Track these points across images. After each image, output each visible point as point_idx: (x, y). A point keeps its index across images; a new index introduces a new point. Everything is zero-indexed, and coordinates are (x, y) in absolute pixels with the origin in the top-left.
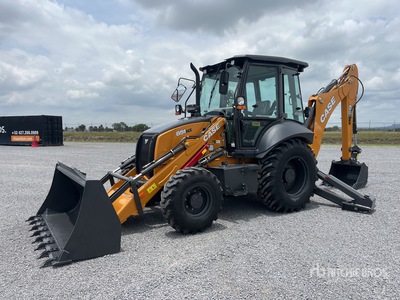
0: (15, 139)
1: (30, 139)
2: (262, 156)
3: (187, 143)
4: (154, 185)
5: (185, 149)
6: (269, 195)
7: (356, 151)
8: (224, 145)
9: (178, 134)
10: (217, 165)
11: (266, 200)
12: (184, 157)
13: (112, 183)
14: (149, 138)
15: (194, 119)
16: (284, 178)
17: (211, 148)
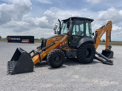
0: (23, 41)
1: (27, 42)
2: (78, 47)
3: (55, 42)
4: (45, 54)
5: (55, 44)
6: (80, 59)
7: (110, 47)
8: (67, 43)
9: (53, 39)
10: (65, 49)
11: (79, 60)
12: (54, 46)
13: (34, 53)
14: (45, 40)
15: (59, 35)
16: (85, 54)
17: (63, 44)
